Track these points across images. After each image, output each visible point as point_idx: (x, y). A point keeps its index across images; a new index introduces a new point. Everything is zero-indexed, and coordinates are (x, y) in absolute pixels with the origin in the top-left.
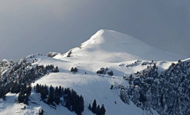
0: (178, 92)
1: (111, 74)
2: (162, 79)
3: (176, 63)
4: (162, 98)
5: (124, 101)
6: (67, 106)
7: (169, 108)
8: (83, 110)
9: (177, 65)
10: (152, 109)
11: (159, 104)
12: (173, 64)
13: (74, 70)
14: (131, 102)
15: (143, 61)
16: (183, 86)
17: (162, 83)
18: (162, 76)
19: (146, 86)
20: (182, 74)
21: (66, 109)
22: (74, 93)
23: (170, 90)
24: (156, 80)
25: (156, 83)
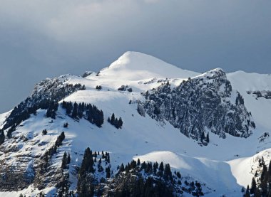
0: (188, 105)
1: (130, 90)
2: (174, 94)
3: (186, 80)
4: (174, 110)
5: (140, 114)
6: (89, 119)
7: (180, 119)
8: (102, 122)
9: (187, 81)
10: (165, 120)
11: (172, 116)
12: (184, 81)
13: (99, 88)
14: (147, 115)
15: (159, 79)
16: (192, 100)
17: (174, 98)
18: (174, 92)
19: (160, 101)
20: (191, 90)
21: (88, 122)
22: (95, 108)
23: (181, 103)
24: (169, 95)
25: (169, 98)
